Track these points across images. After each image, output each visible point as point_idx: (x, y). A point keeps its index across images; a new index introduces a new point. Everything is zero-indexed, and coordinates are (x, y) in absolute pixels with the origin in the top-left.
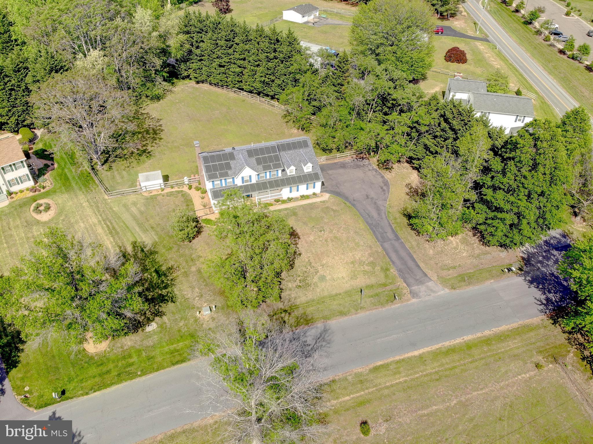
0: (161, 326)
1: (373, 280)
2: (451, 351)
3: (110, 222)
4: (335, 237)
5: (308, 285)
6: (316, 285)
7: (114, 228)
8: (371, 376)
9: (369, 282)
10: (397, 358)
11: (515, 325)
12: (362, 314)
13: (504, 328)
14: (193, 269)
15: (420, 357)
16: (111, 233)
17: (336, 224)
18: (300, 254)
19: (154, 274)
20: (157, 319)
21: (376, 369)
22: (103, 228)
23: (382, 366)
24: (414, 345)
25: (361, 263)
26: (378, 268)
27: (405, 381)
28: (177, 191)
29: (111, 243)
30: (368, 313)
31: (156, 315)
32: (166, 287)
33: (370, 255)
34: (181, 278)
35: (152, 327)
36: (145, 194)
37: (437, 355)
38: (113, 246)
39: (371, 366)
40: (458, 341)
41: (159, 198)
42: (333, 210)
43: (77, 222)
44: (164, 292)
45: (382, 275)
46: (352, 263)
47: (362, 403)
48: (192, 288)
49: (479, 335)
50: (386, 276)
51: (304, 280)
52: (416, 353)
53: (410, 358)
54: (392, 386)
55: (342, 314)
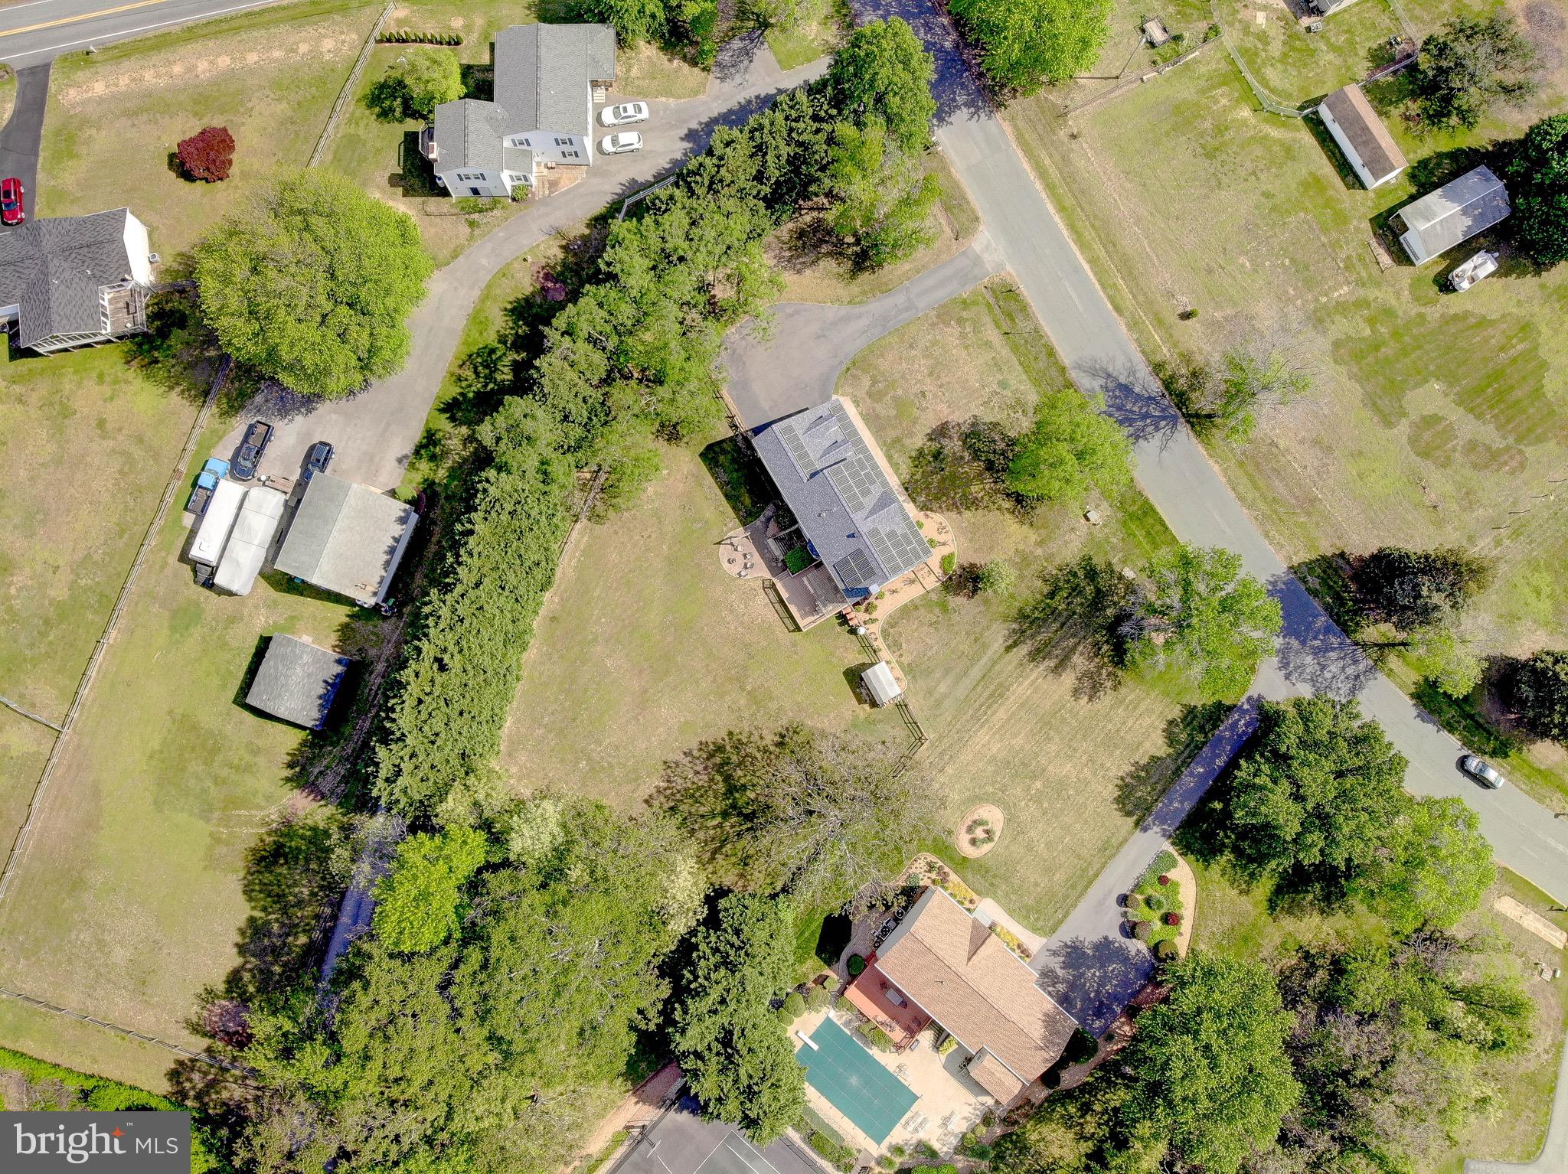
0: (1124, 562)
1: (987, 319)
2: (1072, 227)
3: (979, 710)
4: (931, 374)
5: (1018, 401)
6: (1014, 392)
7: (991, 696)
8: (1127, 314)
9: (990, 325)
10: (1098, 287)
11: (1020, 153)
12: (1047, 328)
13: (1026, 166)
14: (1039, 552)
15: (1089, 262)
16: (1001, 696)
17: (903, 377)
18: (975, 417)
19: (1058, 598)
20: (1117, 569)
21: (1118, 309)
22: (994, 713)
23: (1112, 303)
24: (1077, 269)
25: (963, 336)
26: (965, 314)
27: (1123, 278)
28: (885, 639)
29: (1020, 684)
30: (1042, 322)
31: (1112, 571)
32: (1075, 575)
33: (948, 325)
34: (1058, 561)
35: (1129, 573)
36: (905, 683)
37: (1083, 245)
38: (1028, 676)
39: (1115, 314)
40: (1057, 219)
41: (905, 660)
42: (872, 385)
43: (993, 760)
44: (1081, 574)
45: (974, 308)
46: (966, 348)
47: (1159, 322)
48: (1066, 543)
49: (1044, 195)
50: (975, 303)
51: (1013, 407)
52: (1087, 267)
53: (1095, 274)
54: (1131, 292)
55: (1051, 353)
